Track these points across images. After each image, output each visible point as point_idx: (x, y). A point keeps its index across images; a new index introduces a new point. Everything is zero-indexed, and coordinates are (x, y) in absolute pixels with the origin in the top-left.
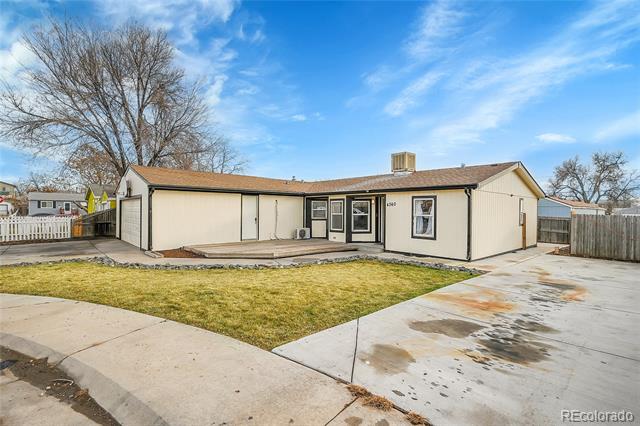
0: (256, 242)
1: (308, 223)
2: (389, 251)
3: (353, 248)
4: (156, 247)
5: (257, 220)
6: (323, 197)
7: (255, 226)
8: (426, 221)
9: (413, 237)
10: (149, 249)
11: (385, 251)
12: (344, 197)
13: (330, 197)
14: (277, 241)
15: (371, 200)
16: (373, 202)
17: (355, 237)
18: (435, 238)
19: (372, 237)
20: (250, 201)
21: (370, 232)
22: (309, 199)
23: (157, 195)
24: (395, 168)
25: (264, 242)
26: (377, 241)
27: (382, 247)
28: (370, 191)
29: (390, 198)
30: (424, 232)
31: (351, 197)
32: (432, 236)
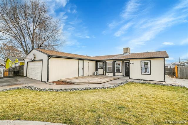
0: (82, 77)
1: (97, 70)
2: (132, 79)
3: (118, 78)
5: (83, 69)
6: (104, 61)
7: (82, 71)
9: (141, 74)
10: (48, 81)
11: (130, 79)
12: (113, 61)
13: (107, 61)
15: (121, 62)
18: (150, 74)
20: (81, 62)
21: (121, 73)
23: (52, 60)
24: (124, 52)
25: (85, 77)
26: (123, 76)
27: (129, 77)
30: (146, 72)
31: (115, 61)
32: (149, 73)
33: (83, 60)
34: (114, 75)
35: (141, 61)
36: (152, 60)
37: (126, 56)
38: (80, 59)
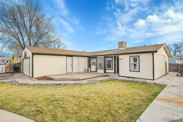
0: (72, 73)
1: (89, 66)
2: (121, 76)
3: (107, 75)
4: (34, 76)
5: (72, 65)
6: (95, 57)
7: (71, 67)
8: (135, 65)
9: (130, 71)
10: (32, 77)
11: (119, 76)
12: (103, 57)
13: (98, 57)
14: (79, 73)
15: (112, 58)
16: (113, 58)
17: (107, 71)
18: (139, 71)
19: (113, 71)
20: (69, 59)
21: (112, 69)
22: (90, 58)
23: (35, 56)
24: (120, 47)
25: (74, 73)
26: (115, 72)
27: (118, 75)
28: (113, 55)
29: (120, 57)
30: (134, 69)
31: (106, 57)
32: (138, 70)
33: (72, 56)
34: (105, 72)
35: (130, 56)
36: (141, 56)
37: (121, 51)
38: (67, 56)
